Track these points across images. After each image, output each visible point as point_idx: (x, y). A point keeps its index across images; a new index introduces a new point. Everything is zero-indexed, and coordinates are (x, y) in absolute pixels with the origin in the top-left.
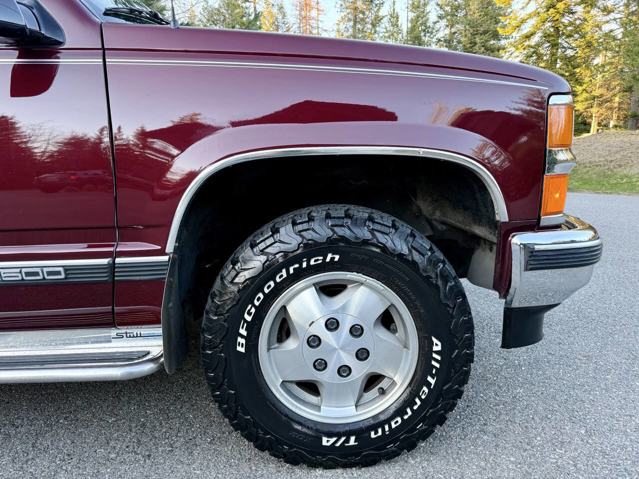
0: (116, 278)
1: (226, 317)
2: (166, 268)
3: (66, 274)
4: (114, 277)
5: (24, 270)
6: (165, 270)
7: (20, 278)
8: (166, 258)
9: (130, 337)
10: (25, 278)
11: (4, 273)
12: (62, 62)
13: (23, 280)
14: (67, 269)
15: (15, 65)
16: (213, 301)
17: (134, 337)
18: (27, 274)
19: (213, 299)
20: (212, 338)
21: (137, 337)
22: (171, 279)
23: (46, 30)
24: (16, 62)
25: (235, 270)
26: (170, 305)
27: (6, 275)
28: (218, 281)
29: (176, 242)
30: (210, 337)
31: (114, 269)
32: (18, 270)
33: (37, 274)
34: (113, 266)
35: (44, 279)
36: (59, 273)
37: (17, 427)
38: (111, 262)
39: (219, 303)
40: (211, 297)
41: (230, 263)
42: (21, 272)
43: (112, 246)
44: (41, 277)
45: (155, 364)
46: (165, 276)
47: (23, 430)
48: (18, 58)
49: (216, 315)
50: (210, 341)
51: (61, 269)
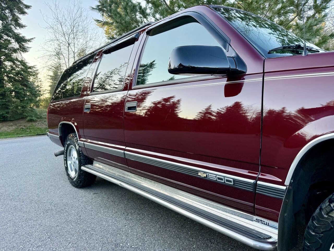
0: (257, 191)
1: (321, 236)
2: (284, 193)
3: (234, 183)
4: (256, 190)
5: (217, 176)
6: (283, 194)
7: (215, 179)
8: (284, 188)
9: (263, 223)
10: (217, 180)
11: (210, 176)
12: (245, 81)
13: (216, 180)
14: (235, 180)
15: (226, 85)
16: (312, 222)
17: (265, 224)
18: (219, 178)
19: (313, 220)
20: (309, 246)
21: (266, 225)
22: (287, 200)
23: (239, 67)
24: (226, 83)
25: (331, 206)
26: (286, 215)
27: (211, 177)
28: (318, 210)
29: (291, 179)
30: (309, 244)
31: (256, 187)
32: (215, 175)
33: (222, 179)
34: (255, 184)
35: (225, 182)
36: (230, 181)
37: (212, 243)
38: (255, 182)
39: (317, 225)
40: (312, 219)
41: (328, 201)
42: (216, 177)
43: (257, 174)
44: (223, 181)
45: (272, 246)
46: (283, 198)
47: (214, 246)
48: (227, 81)
49: (314, 232)
50: (308, 247)
51: (232, 180)
